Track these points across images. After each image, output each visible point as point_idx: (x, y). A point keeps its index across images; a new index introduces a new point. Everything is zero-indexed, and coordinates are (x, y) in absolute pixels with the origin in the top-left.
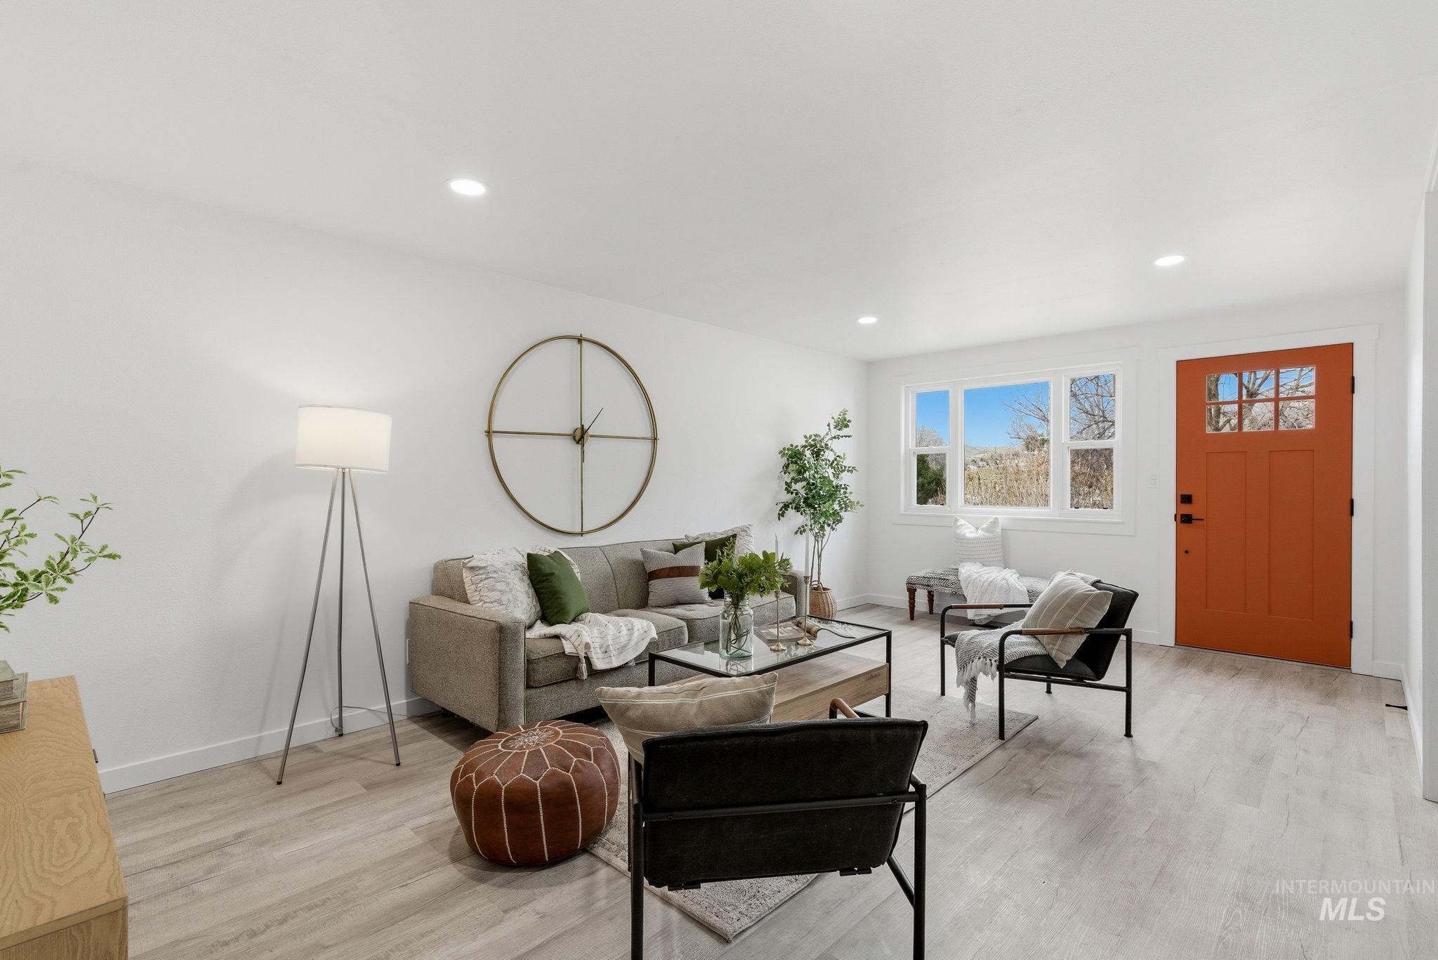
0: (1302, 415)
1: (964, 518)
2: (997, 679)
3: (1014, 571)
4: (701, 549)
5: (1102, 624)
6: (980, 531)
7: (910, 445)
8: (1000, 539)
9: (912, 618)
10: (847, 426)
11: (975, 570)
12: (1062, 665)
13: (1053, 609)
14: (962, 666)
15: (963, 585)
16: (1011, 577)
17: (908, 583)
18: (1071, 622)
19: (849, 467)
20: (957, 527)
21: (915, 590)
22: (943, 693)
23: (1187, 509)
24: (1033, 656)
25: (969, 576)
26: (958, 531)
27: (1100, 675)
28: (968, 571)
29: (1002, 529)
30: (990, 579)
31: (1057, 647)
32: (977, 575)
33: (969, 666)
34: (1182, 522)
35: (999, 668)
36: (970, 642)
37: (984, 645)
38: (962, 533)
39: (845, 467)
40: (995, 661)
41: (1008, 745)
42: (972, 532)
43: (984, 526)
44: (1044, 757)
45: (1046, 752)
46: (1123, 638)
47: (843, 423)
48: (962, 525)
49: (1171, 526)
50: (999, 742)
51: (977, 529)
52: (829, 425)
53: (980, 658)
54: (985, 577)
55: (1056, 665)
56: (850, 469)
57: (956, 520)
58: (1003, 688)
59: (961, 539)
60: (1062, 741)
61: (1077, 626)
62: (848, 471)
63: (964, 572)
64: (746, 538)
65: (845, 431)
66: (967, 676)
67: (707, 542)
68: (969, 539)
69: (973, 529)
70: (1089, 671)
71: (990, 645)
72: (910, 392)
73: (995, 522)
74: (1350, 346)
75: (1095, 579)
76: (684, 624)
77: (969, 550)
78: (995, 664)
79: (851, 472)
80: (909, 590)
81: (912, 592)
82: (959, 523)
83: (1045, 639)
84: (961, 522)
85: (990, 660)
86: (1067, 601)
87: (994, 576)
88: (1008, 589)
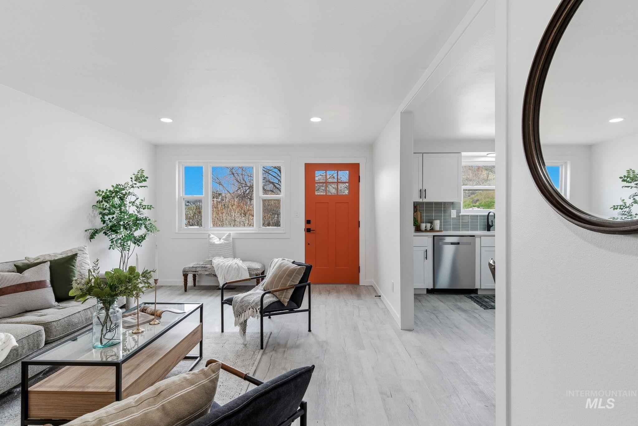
0: (344, 190)
1: (213, 234)
2: (260, 318)
3: (239, 259)
4: (46, 267)
5: (300, 282)
6: (221, 240)
7: (181, 195)
8: (232, 244)
9: (186, 290)
10: (145, 180)
11: (221, 261)
12: (286, 304)
13: (281, 278)
14: (238, 314)
15: (216, 270)
16: (238, 262)
17: (184, 271)
18: (289, 283)
19: (148, 206)
20: (210, 239)
21: (187, 275)
22: (222, 331)
23: (309, 226)
24: (274, 303)
25: (219, 264)
26: (211, 241)
27: (299, 306)
28: (217, 261)
29: (233, 239)
30: (229, 265)
31: (283, 296)
32: (222, 263)
33: (243, 315)
34: (307, 232)
35: (261, 312)
36: (242, 300)
37: (251, 302)
38: (213, 242)
39: (145, 206)
40: (259, 309)
41: (266, 351)
42: (218, 241)
43: (224, 237)
44: (284, 352)
45: (284, 350)
46: (307, 287)
47: (140, 178)
48: (213, 238)
49: (303, 234)
50: (262, 351)
51: (220, 239)
52: (131, 178)
53: (249, 309)
54: (227, 263)
55: (283, 305)
56: (149, 207)
57: (209, 235)
58: (263, 322)
59: (213, 245)
60: (287, 342)
61: (292, 284)
62: (148, 208)
63: (215, 262)
64: (83, 255)
65: (144, 184)
66: (242, 319)
67: (51, 261)
68: (217, 245)
69: (218, 239)
70: (295, 305)
71: (254, 301)
72: (181, 166)
73: (229, 235)
74: (359, 164)
75: (293, 261)
76: (41, 328)
77: (218, 251)
78: (258, 311)
79: (150, 209)
80: (184, 275)
81: (186, 276)
82: (211, 237)
83: (277, 293)
84: (212, 236)
85: (256, 309)
86: (287, 273)
87: (231, 263)
88: (238, 269)
